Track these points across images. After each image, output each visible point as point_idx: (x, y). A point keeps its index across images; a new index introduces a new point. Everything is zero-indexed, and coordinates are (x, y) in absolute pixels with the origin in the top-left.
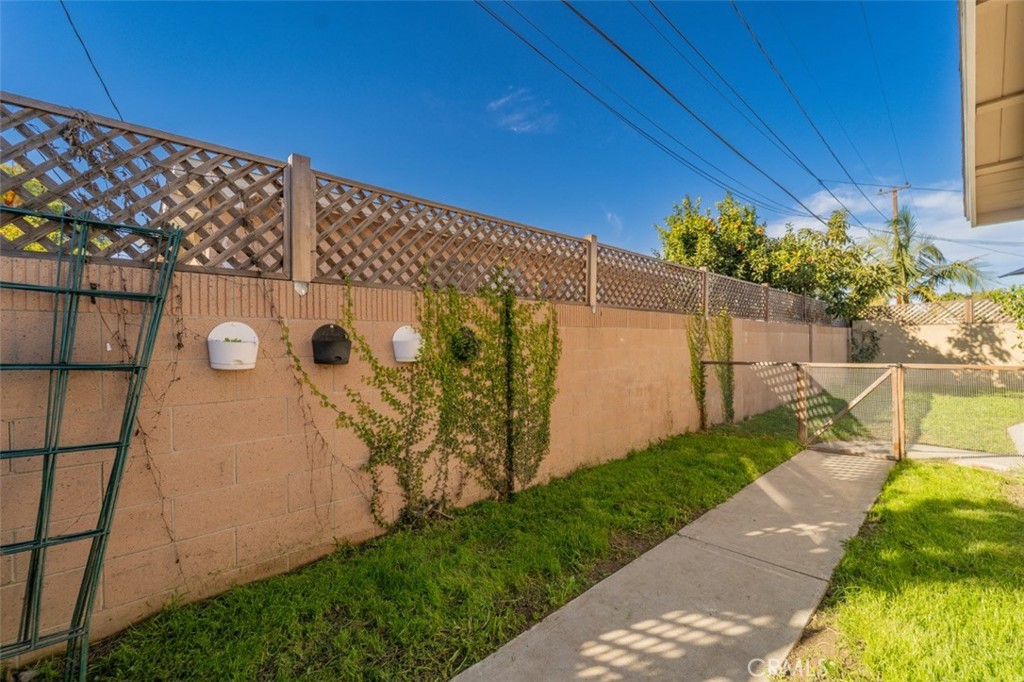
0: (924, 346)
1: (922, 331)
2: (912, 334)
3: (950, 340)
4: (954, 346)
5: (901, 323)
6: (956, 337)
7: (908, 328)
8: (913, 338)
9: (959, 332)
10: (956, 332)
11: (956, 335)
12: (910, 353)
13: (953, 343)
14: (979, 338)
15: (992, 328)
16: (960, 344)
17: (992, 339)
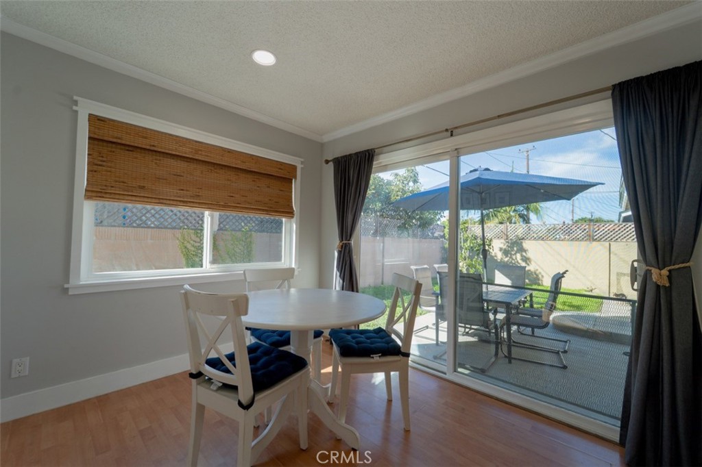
4: (503, 254)
6: (503, 248)
10: (503, 244)
13: (502, 251)
14: (515, 249)
15: (522, 242)
16: (506, 253)
17: (522, 250)
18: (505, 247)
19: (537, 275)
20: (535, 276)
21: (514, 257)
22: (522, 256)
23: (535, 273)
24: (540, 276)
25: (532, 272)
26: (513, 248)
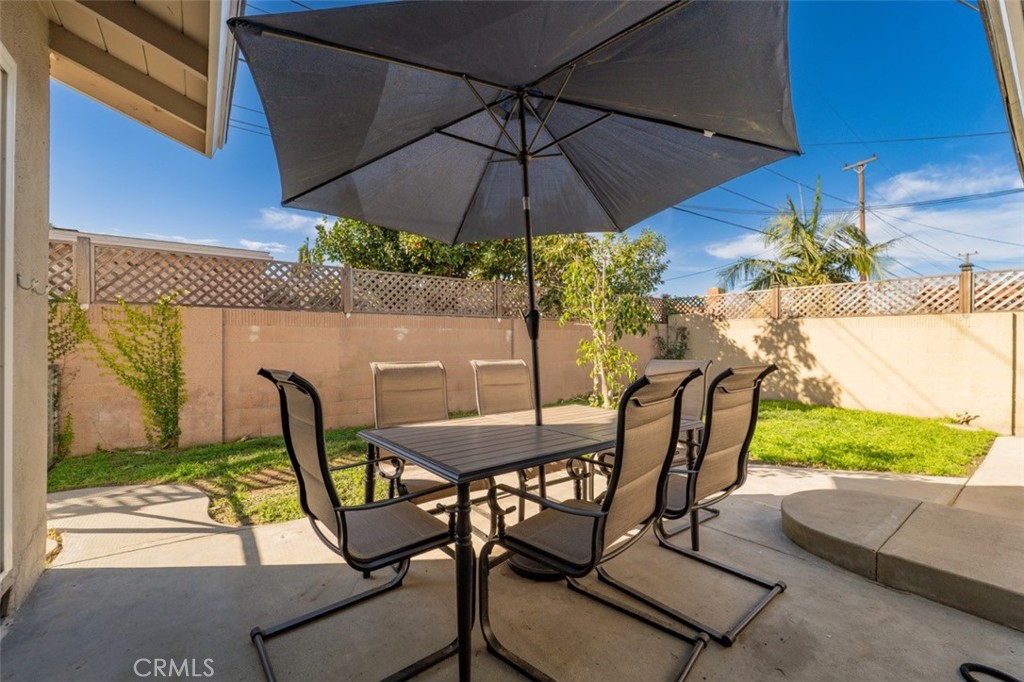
0: (733, 346)
1: (731, 327)
2: (722, 332)
3: (756, 338)
4: (761, 347)
5: (711, 318)
6: (762, 336)
7: (717, 324)
8: (723, 335)
9: (765, 329)
10: (762, 329)
11: (761, 333)
12: (719, 355)
13: (759, 342)
14: (785, 337)
15: (797, 324)
16: (766, 344)
17: (798, 339)
18: (766, 334)
19: (829, 388)
20: (824, 389)
21: (782, 354)
22: (798, 349)
23: (825, 384)
24: (835, 390)
25: (818, 382)
26: (781, 335)
